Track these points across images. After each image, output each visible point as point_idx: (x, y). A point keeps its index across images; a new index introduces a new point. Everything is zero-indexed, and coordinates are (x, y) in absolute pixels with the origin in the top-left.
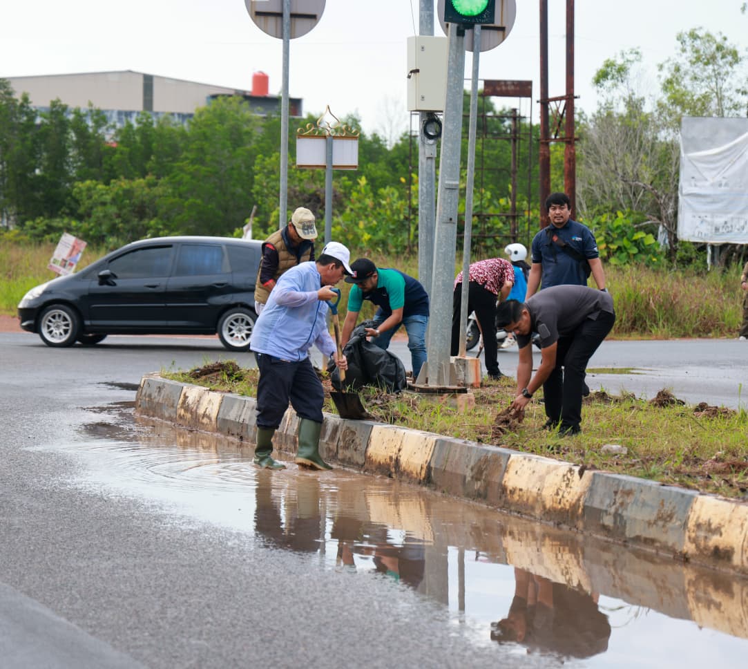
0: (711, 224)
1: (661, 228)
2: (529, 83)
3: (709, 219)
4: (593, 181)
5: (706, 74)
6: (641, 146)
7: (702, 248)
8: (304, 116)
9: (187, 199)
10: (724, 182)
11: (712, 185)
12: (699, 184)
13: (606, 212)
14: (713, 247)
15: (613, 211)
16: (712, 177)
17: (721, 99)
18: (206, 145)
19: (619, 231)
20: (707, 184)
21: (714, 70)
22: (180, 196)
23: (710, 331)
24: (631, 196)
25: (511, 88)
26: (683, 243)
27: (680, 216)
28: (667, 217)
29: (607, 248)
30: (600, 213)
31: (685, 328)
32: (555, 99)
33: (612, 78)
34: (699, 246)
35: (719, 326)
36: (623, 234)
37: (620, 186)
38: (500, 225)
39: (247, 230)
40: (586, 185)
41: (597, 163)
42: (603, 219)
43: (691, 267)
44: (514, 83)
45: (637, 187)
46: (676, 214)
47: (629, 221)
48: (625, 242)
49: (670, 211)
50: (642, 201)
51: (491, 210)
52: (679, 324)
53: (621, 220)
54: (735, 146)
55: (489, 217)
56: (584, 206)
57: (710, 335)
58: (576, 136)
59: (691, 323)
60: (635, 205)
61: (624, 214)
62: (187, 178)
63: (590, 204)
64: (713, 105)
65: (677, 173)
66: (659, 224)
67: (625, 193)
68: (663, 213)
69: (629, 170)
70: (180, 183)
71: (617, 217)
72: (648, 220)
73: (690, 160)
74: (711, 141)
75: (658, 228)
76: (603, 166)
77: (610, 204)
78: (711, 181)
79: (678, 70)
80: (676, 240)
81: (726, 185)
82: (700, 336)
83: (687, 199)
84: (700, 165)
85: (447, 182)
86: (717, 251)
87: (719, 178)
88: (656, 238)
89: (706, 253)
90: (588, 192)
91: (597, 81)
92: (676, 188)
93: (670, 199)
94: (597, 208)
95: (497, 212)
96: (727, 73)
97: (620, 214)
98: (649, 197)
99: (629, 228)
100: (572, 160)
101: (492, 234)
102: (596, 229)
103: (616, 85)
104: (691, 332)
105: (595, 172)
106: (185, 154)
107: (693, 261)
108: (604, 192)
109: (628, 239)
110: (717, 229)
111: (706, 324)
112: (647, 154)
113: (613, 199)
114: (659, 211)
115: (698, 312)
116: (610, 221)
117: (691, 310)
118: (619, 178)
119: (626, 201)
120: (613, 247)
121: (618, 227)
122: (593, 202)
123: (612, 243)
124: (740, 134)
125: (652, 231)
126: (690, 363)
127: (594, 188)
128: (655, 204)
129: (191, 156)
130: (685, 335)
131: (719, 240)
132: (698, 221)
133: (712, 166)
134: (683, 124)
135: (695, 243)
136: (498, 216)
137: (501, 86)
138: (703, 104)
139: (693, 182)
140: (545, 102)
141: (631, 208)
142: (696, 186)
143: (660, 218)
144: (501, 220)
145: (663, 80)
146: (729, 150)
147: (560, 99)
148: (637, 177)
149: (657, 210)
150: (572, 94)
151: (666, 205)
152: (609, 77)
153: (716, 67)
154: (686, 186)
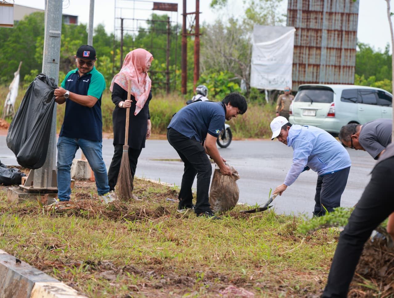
0: (267, 79)
1: (242, 81)
2: (176, 5)
3: (266, 77)
4: (209, 57)
5: (267, 6)
6: (233, 39)
7: (262, 92)
8: (79, 24)
9: (10, 60)
10: (274, 59)
11: (268, 60)
12: (261, 59)
13: (215, 72)
14: (268, 91)
15: (219, 72)
16: (268, 56)
17: (273, 17)
18: (20, 34)
19: (221, 82)
20: (266, 59)
21: (270, 4)
22: (7, 59)
23: (263, 135)
24: (228, 64)
25: (167, 7)
26: (253, 89)
27: (252, 75)
28: (245, 76)
29: (215, 90)
30: (212, 72)
31: (250, 133)
32: (190, 14)
33: (219, 4)
34: (261, 90)
35: (268, 132)
36: (223, 84)
37: (223, 59)
38: (162, 77)
39: (17, 75)
40: (205, 58)
41: (211, 47)
42: (213, 75)
43: (257, 101)
44: (169, 4)
45: (231, 60)
46: (250, 74)
47: (226, 77)
48: (224, 88)
49: (247, 73)
50: (233, 67)
51: (157, 70)
52: (248, 131)
53: (222, 76)
54: (280, 40)
55: (156, 73)
56: (204, 69)
57: (264, 137)
58: (200, 33)
59: (254, 131)
60: (229, 69)
61: (224, 73)
62: (10, 50)
63: (207, 68)
64: (269, 20)
65: (251, 53)
66: (241, 79)
67: (225, 63)
68: (244, 73)
69: (227, 51)
70: (7, 52)
71: (220, 74)
72: (235, 77)
73: (258, 47)
74: (268, 38)
75: (240, 81)
76: (214, 49)
77: (217, 68)
78: (267, 58)
79: (253, 3)
80: (250, 88)
81: (275, 60)
82: (258, 138)
83: (255, 66)
84: (262, 50)
85: (50, 31)
86: (270, 93)
87: (271, 57)
88: (240, 86)
89: (265, 94)
90: (206, 62)
91: (212, 5)
92: (250, 61)
93: (247, 66)
94: (211, 70)
95: (160, 70)
96: (277, 6)
97: (222, 73)
98: (237, 65)
99: (226, 80)
100: (198, 45)
101: (157, 81)
102: (210, 81)
103: (221, 8)
104: (253, 135)
105: (210, 52)
106: (10, 38)
107: (258, 98)
108: (215, 62)
109: (226, 86)
110: (270, 82)
111: (261, 132)
112: (236, 44)
113: (219, 66)
114: (242, 72)
115: (258, 125)
116: (216, 77)
117: (254, 124)
118: (222, 55)
119: (226, 67)
120: (218, 90)
121: (220, 80)
122: (209, 67)
123: (217, 87)
124: (282, 34)
125: (238, 82)
126: (249, 156)
127: (209, 60)
128: (240, 69)
129: (13, 39)
130: (251, 137)
131: (271, 88)
132: (260, 78)
133: (268, 50)
134: (254, 29)
135: (259, 89)
136: (161, 72)
137: (162, 5)
138: (264, 19)
139: (258, 58)
140: (185, 15)
141: (228, 70)
142: (260, 60)
143: (242, 76)
144: (163, 75)
145: (245, 8)
146: (277, 42)
147: (193, 13)
148: (231, 55)
149: (240, 72)
150: (199, 11)
151: (245, 70)
152: (218, 3)
153: (271, 3)
154: (255, 60)
